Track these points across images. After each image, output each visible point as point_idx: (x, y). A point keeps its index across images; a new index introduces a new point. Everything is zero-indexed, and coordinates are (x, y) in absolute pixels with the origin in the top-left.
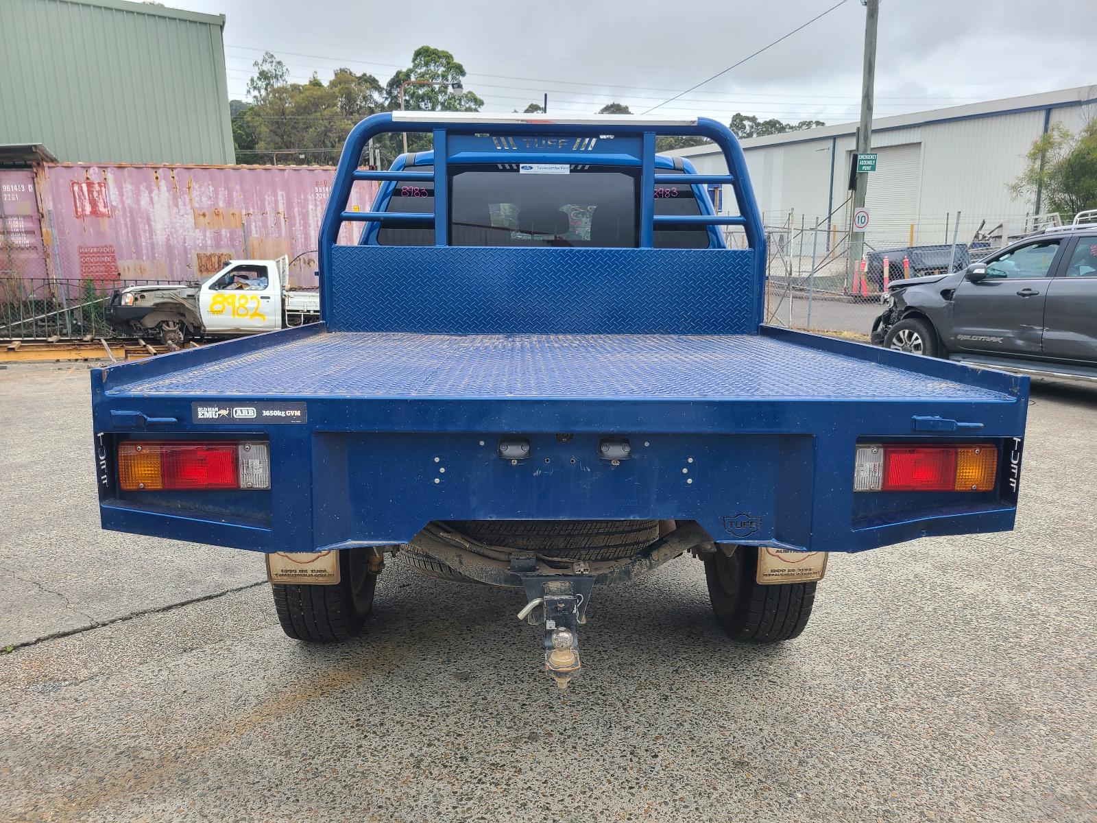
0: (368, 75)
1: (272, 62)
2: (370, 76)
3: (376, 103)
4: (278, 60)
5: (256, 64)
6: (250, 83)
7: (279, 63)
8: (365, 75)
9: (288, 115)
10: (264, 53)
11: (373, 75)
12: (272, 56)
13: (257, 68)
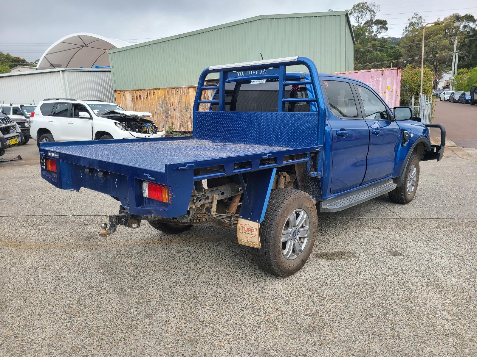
0: (468, 15)
1: (417, 17)
2: (470, 15)
3: (471, 28)
4: (420, 16)
5: (409, 20)
6: (405, 29)
7: (421, 17)
8: (467, 15)
9: (416, 42)
10: (413, 14)
11: (471, 14)
12: (417, 14)
13: (409, 21)
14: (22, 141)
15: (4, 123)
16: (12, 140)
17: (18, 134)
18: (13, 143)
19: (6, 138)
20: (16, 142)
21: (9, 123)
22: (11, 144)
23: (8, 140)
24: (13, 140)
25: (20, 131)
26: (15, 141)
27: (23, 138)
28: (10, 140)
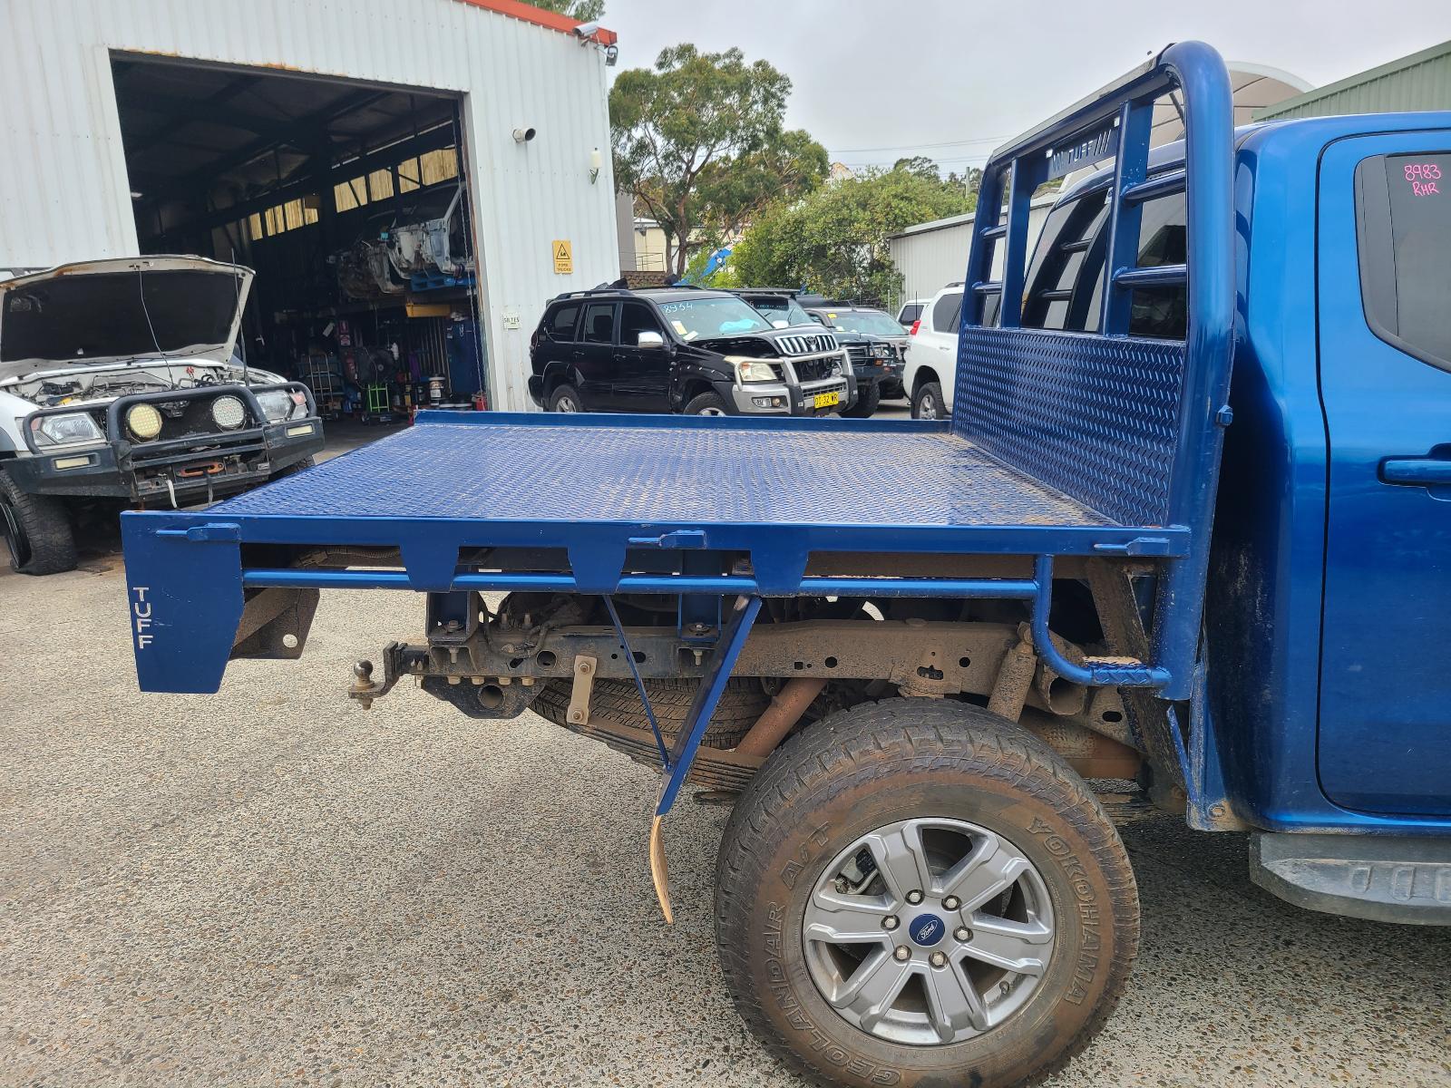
14: (849, 400)
15: (810, 349)
16: (822, 396)
17: (845, 380)
18: (823, 405)
19: (805, 391)
20: (831, 403)
21: (824, 349)
22: (817, 407)
23: (810, 395)
24: (826, 395)
25: (851, 372)
26: (830, 400)
27: (856, 392)
28: (817, 396)
